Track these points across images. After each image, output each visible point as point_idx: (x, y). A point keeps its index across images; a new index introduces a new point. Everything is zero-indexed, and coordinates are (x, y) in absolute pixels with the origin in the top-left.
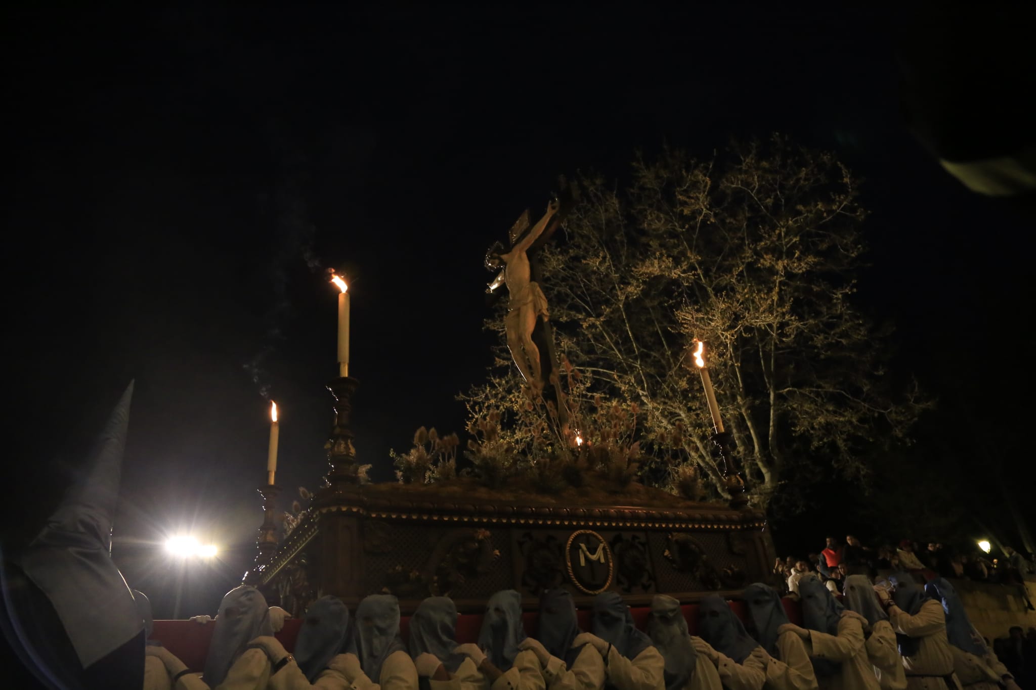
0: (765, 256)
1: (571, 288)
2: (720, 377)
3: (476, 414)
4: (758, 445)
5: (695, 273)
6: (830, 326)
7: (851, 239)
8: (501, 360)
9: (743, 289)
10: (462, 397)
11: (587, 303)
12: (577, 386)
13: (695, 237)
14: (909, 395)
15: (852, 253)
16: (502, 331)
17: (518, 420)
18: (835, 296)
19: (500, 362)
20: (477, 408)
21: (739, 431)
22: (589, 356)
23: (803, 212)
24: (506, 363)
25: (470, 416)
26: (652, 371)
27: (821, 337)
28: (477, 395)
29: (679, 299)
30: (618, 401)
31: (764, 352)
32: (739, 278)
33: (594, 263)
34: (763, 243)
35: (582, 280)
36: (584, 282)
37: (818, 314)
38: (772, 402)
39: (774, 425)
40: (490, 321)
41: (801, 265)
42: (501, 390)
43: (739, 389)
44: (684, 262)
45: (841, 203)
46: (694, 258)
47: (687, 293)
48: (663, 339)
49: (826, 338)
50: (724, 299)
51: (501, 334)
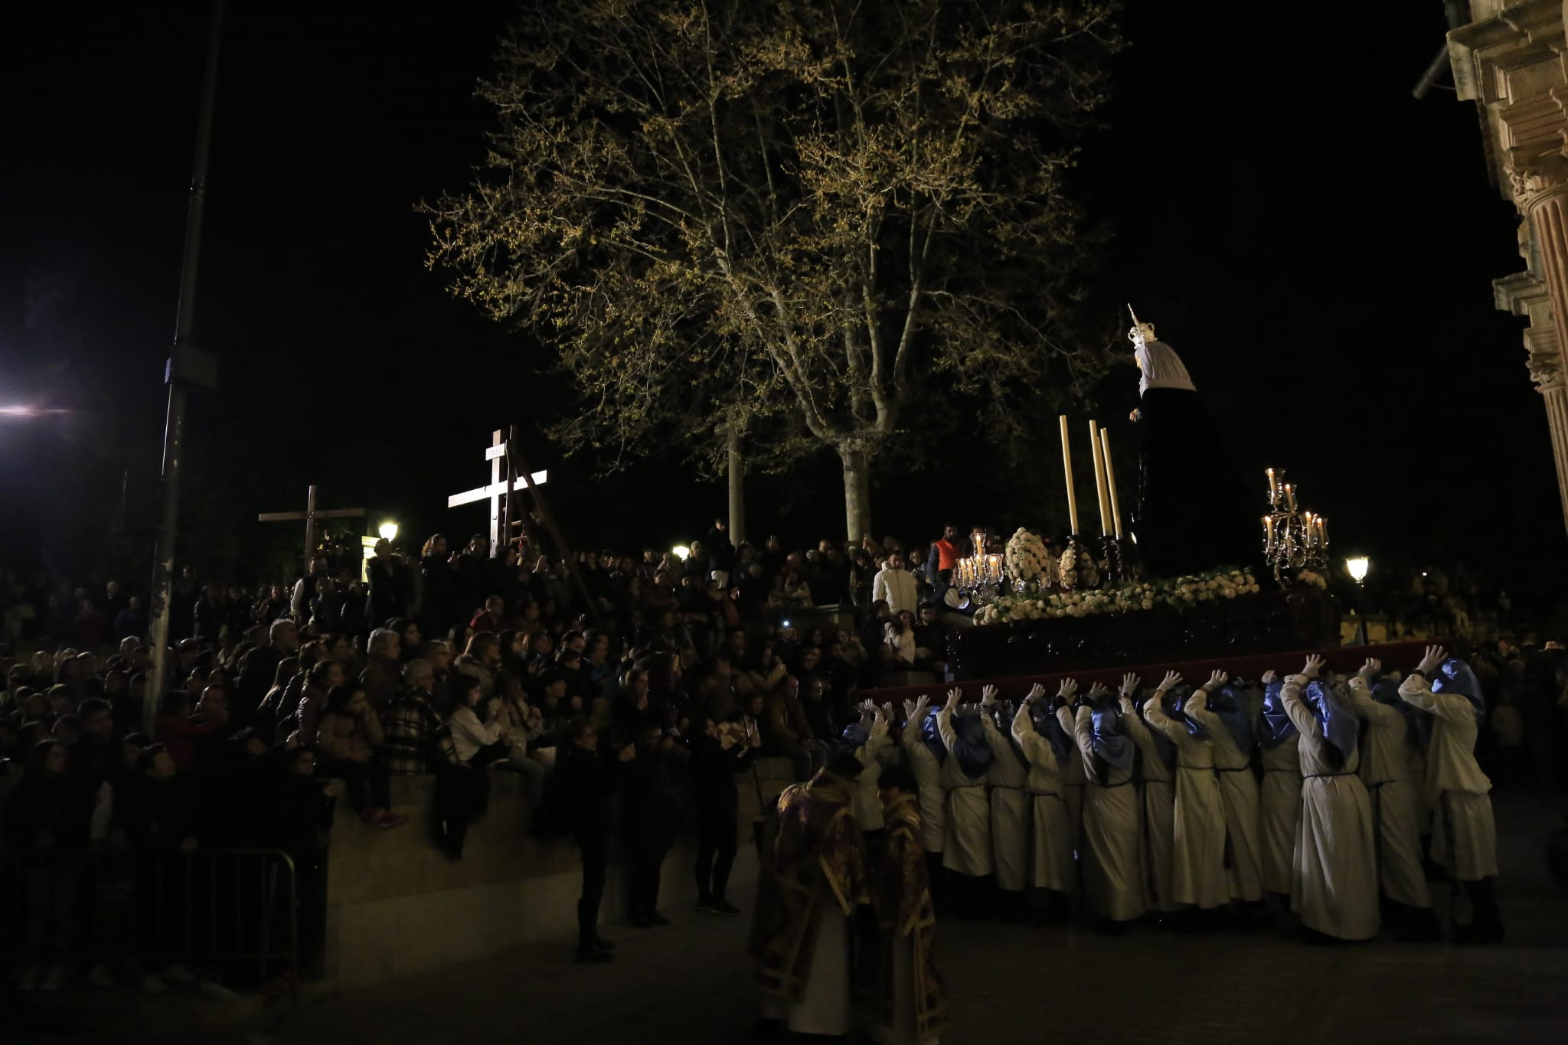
0: (956, 78)
1: (634, 54)
2: (846, 259)
3: (446, 242)
4: (878, 365)
5: (840, 80)
6: (1025, 212)
7: (1092, 80)
8: (499, 157)
9: (911, 123)
10: (424, 207)
11: (656, 85)
12: (618, 224)
13: (853, 13)
14: (1107, 339)
15: (1088, 104)
16: (506, 108)
17: (514, 263)
18: (1044, 166)
19: (495, 160)
20: (448, 232)
21: (855, 343)
22: (646, 177)
23: (1032, 17)
24: (506, 162)
25: (435, 243)
26: (741, 219)
27: (1008, 227)
28: (450, 208)
29: (806, 117)
30: (681, 265)
31: (917, 226)
32: (907, 103)
33: (680, 23)
34: (958, 55)
35: (653, 45)
36: (657, 48)
37: (1012, 187)
38: (912, 305)
39: (907, 341)
40: (487, 83)
41: (1007, 107)
42: (491, 208)
43: (868, 275)
44: (827, 56)
45: (1092, 18)
46: (844, 52)
47: (821, 109)
48: (768, 169)
49: (1015, 229)
50: (878, 137)
51: (504, 112)
